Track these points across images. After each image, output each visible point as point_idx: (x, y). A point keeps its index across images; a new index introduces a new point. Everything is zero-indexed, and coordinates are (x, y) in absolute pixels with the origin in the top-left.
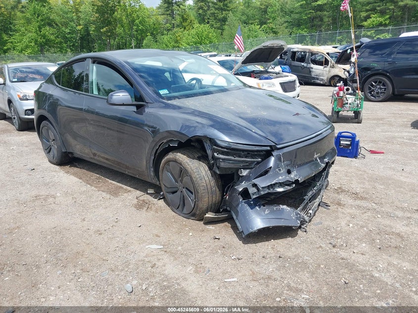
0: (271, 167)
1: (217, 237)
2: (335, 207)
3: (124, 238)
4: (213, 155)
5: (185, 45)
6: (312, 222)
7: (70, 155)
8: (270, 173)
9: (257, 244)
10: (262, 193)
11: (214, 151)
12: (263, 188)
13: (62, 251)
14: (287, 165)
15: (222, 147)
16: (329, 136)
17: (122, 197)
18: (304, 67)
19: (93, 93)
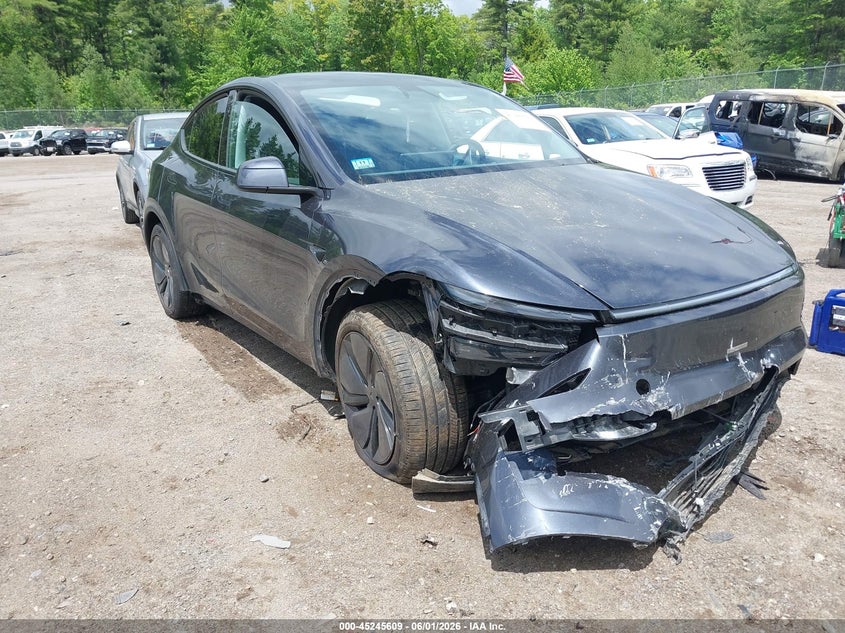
0: (589, 370)
1: (432, 540)
2: (784, 493)
3: (217, 507)
4: (440, 323)
5: (525, 92)
6: (703, 531)
7: (197, 301)
8: (584, 385)
9: (528, 576)
10: (554, 439)
11: (444, 313)
12: (554, 425)
13: (71, 518)
14: (640, 370)
15: (462, 307)
16: (784, 296)
17: (265, 402)
18: (778, 139)
19: (233, 166)
